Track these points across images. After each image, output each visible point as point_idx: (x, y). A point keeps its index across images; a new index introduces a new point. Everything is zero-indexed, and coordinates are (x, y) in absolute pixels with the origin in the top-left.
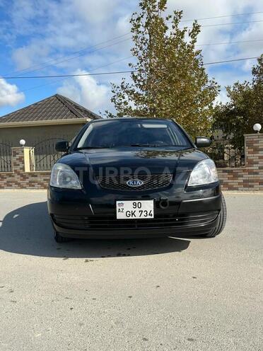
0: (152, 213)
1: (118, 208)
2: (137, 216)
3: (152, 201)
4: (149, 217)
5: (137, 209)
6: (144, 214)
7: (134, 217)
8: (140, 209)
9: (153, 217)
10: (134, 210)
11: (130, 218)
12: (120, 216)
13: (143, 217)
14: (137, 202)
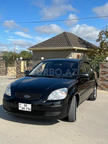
0: (31, 109)
1: (19, 105)
2: (25, 110)
3: (31, 105)
4: (29, 111)
5: (26, 107)
6: (28, 109)
7: (24, 110)
8: (27, 107)
9: (31, 111)
10: (24, 107)
11: (23, 110)
12: (20, 109)
13: (27, 110)
14: (26, 104)
